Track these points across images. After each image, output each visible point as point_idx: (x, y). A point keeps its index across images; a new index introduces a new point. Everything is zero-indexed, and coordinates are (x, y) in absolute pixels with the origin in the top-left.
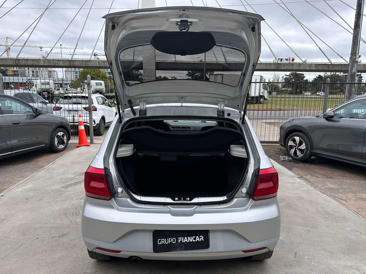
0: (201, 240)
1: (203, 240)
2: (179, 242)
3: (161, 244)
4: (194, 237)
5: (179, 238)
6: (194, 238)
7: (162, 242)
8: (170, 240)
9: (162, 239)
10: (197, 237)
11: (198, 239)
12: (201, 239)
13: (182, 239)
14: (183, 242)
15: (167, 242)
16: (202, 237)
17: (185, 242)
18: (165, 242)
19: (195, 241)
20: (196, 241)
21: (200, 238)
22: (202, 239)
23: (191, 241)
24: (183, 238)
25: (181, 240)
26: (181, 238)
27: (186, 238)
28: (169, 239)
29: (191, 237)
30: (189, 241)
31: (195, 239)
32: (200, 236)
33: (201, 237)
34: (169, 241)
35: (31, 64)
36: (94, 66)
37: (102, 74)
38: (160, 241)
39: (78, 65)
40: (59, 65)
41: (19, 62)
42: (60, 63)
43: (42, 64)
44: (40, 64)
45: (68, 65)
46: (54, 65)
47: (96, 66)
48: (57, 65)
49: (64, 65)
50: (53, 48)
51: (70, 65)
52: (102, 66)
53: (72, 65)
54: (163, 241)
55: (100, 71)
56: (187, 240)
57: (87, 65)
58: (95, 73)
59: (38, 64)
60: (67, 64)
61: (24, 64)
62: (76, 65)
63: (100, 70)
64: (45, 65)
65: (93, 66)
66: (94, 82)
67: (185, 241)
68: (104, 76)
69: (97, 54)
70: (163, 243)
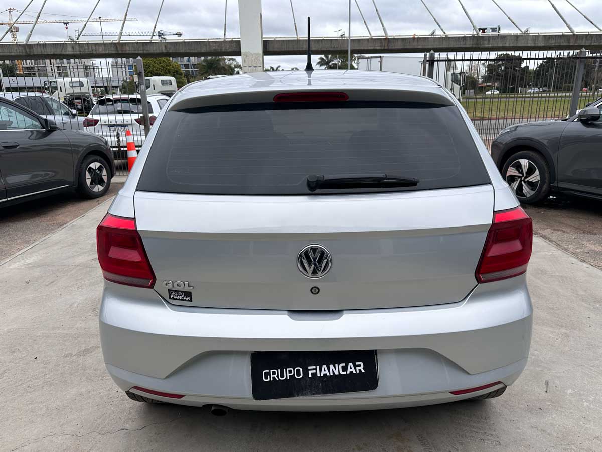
0: (360, 370)
1: (363, 371)
2: (310, 376)
3: (269, 380)
4: (344, 364)
5: (309, 368)
6: (342, 367)
7: (272, 376)
8: (290, 372)
9: (272, 371)
10: (350, 364)
11: (351, 369)
12: (358, 368)
13: (316, 369)
14: (318, 375)
15: (282, 376)
16: (361, 363)
17: (322, 375)
18: (278, 376)
19: (345, 373)
20: (348, 372)
21: (355, 366)
22: (361, 368)
23: (337, 373)
24: (318, 367)
25: (314, 371)
26: (314, 367)
27: (324, 367)
28: (288, 369)
29: (336, 365)
30: (331, 374)
31: (345, 368)
32: (357, 363)
33: (360, 365)
34: (289, 375)
35: (52, 53)
36: (158, 52)
37: (173, 67)
38: (267, 374)
39: (131, 52)
40: (98, 52)
41: (32, 50)
42: (100, 50)
43: (70, 53)
44: (67, 53)
45: (114, 52)
46: (89, 53)
47: (161, 52)
48: (94, 52)
49: (107, 52)
50: (88, 21)
51: (116, 52)
52: (171, 51)
53: (120, 52)
54: (275, 375)
55: (169, 63)
56: (327, 372)
57: (145, 52)
58: (162, 66)
59: (64, 53)
60: (112, 50)
61: (41, 53)
62: (128, 52)
63: (169, 60)
64: (75, 53)
65: (155, 52)
66: (159, 80)
67: (323, 373)
68: (177, 71)
69: (162, 32)
70: (274, 378)
